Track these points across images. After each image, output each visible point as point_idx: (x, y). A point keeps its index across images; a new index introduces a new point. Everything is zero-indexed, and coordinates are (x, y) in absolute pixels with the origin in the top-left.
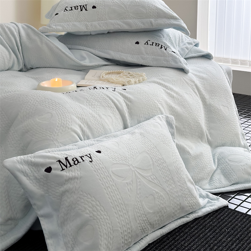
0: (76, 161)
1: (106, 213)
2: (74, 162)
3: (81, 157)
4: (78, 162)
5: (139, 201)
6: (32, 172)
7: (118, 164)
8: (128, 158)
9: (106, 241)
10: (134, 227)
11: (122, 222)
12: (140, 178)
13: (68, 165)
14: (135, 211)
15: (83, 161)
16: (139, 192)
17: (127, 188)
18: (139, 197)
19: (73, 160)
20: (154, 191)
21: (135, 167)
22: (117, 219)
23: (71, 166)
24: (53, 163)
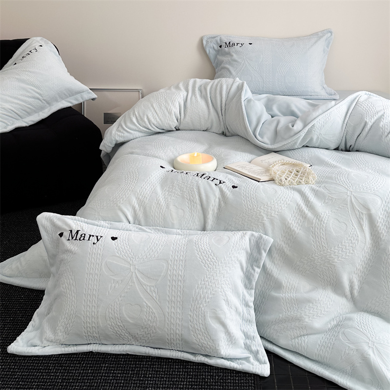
0: (83, 237)
1: (76, 296)
2: (81, 237)
3: (90, 236)
4: (84, 239)
5: (118, 303)
6: (52, 230)
7: (121, 258)
8: (137, 257)
9: (66, 321)
10: (101, 325)
11: (88, 313)
12: (134, 283)
13: (74, 238)
14: (108, 310)
15: (89, 240)
16: (123, 295)
17: (110, 285)
18: (120, 299)
19: (81, 235)
20: (145, 303)
21: (137, 270)
22: (83, 307)
23: (76, 239)
24: (66, 230)
